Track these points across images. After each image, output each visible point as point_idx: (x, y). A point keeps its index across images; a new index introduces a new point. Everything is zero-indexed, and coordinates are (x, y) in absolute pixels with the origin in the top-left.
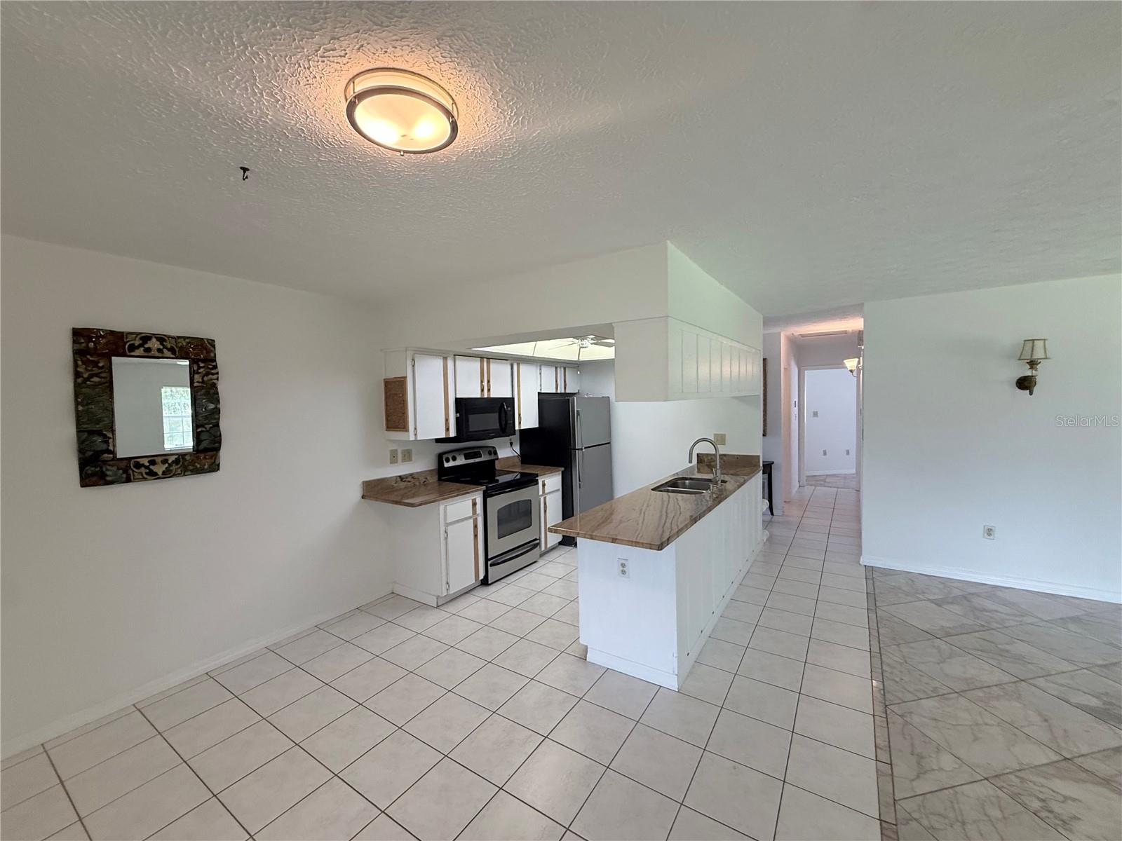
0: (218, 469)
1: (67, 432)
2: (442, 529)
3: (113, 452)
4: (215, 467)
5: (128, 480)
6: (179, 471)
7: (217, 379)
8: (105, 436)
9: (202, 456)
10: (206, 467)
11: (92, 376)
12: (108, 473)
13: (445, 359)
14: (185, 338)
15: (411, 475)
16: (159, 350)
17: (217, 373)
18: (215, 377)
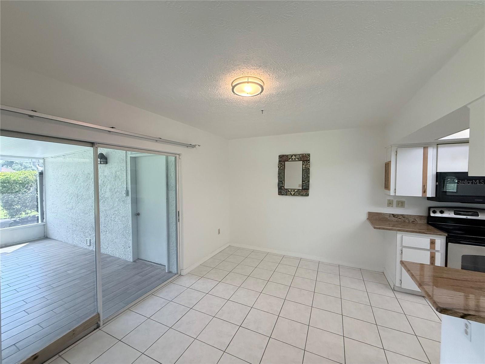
1: (277, 181)
2: (399, 248)
3: (284, 187)
4: (307, 195)
5: (286, 195)
6: (297, 194)
7: (309, 166)
8: (282, 182)
9: (303, 190)
10: (304, 194)
11: (281, 167)
12: (282, 192)
13: (425, 148)
14: (301, 154)
15: (402, 215)
16: (295, 159)
17: (309, 164)
18: (308, 166)
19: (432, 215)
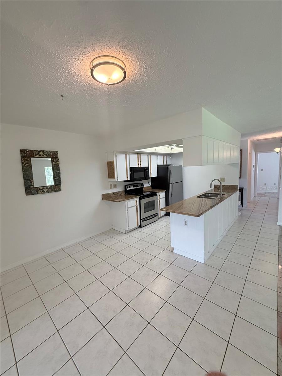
0: (61, 190)
1: (21, 180)
2: (127, 209)
3: (33, 186)
4: (60, 190)
5: (38, 194)
6: (51, 191)
7: (59, 163)
8: (31, 181)
9: (56, 186)
10: (58, 190)
11: (26, 163)
12: (33, 191)
13: (126, 154)
14: (50, 151)
15: (117, 192)
16: (43, 155)
17: (59, 162)
18: (58, 163)
19: (127, 189)
